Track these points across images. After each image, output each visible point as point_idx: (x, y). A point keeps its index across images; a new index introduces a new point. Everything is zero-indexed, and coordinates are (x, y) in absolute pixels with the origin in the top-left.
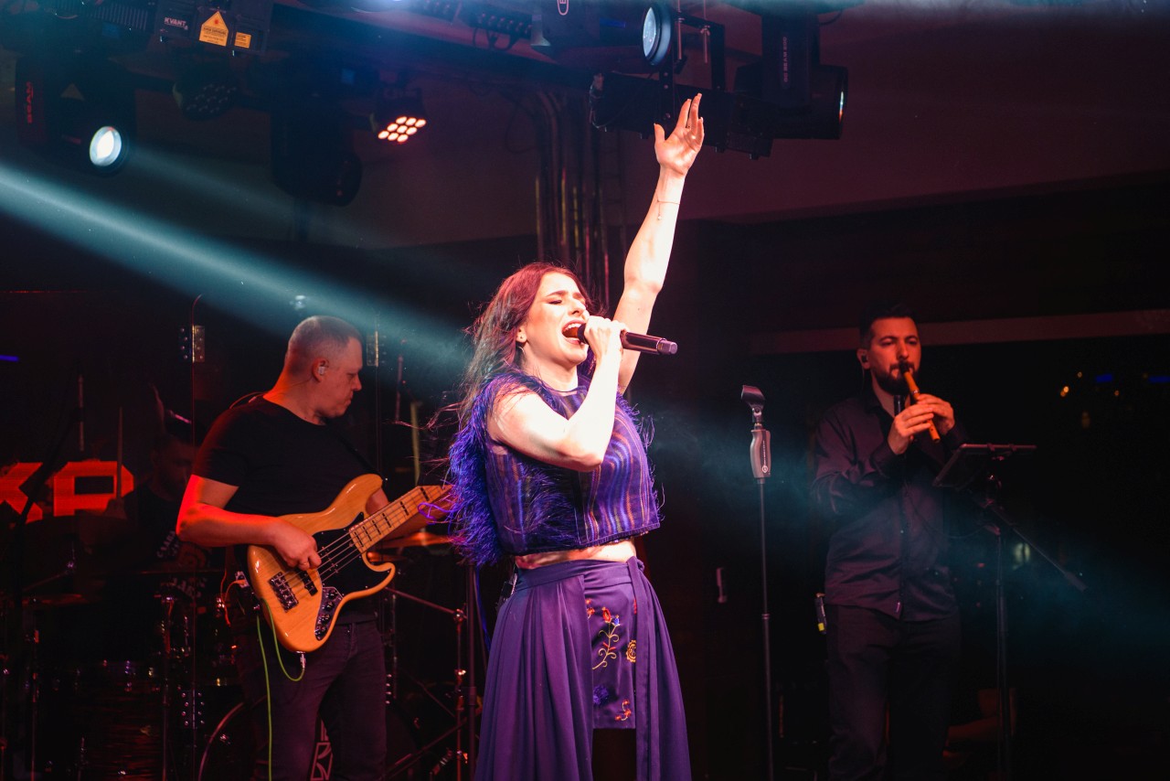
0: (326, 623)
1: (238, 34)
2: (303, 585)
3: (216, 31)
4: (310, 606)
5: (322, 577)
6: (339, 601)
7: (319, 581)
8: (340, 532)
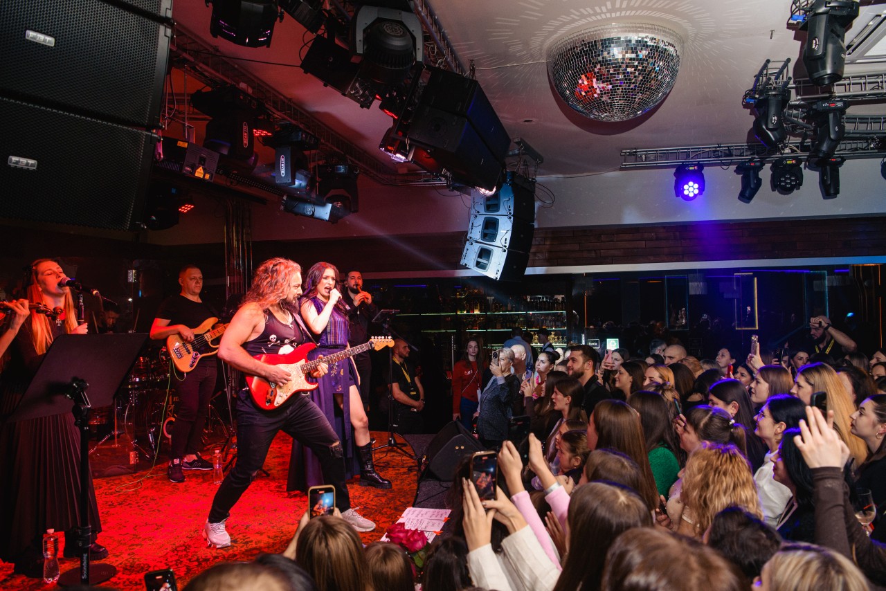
1: (206, 174)
2: (185, 350)
3: (200, 173)
4: (188, 359)
5: (193, 348)
7: (191, 350)
8: (201, 335)
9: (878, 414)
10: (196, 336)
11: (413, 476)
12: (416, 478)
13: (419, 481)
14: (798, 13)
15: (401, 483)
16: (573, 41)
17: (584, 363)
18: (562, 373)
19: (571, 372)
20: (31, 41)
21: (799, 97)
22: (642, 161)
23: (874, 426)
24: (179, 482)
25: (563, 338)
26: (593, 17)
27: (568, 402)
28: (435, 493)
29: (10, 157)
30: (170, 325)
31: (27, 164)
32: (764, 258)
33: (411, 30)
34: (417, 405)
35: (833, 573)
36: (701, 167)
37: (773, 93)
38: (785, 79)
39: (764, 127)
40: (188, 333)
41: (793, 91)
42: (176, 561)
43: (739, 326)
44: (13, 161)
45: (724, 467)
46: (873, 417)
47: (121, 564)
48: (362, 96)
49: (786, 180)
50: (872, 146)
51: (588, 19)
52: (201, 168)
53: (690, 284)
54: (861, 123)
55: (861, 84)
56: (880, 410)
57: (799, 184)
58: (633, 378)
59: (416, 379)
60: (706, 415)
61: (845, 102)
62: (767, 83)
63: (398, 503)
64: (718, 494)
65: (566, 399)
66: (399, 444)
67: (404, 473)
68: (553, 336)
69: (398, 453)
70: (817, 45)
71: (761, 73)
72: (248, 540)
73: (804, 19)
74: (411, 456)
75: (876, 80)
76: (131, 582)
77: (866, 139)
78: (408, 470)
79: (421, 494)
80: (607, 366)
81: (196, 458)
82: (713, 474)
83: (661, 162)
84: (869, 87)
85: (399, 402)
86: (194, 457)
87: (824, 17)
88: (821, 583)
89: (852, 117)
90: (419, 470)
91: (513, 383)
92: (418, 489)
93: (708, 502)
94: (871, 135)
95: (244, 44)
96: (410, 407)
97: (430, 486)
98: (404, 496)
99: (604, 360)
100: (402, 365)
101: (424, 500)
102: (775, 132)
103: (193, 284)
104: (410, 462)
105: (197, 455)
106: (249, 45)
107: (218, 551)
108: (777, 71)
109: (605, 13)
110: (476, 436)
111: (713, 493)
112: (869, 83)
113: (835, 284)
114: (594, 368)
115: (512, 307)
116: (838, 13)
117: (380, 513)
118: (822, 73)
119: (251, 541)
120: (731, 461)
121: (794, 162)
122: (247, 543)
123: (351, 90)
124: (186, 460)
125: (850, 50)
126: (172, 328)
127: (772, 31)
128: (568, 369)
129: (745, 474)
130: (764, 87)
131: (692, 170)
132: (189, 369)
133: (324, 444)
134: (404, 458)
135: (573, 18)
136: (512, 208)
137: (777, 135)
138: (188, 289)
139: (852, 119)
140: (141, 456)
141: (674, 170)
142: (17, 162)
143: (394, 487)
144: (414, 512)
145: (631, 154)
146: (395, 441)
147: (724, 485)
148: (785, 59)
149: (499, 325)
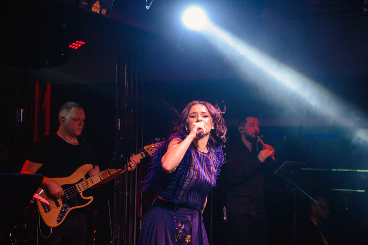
0: (61, 217)
1: (103, 9)
2: (54, 203)
3: (97, 8)
4: (56, 211)
5: (63, 201)
6: (68, 210)
7: (61, 202)
8: (73, 185)
52: (98, 2)
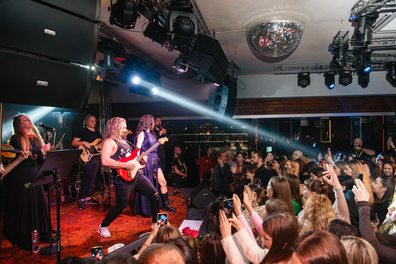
7: (89, 153)
8: (94, 146)
9: (382, 183)
10: (91, 146)
11: (185, 207)
12: (186, 207)
13: (188, 209)
14: (353, 15)
15: (180, 209)
16: (258, 23)
17: (258, 159)
18: (249, 162)
19: (253, 163)
20: (46, 34)
21: (352, 47)
22: (284, 71)
23: (381, 188)
24: (84, 209)
25: (246, 145)
26: (267, 13)
27: (253, 176)
28: (195, 214)
29: (38, 81)
30: (80, 141)
31: (44, 84)
32: (335, 113)
33: (193, 21)
34: (184, 175)
35: (362, 247)
36: (309, 74)
37: (342, 45)
38: (347, 40)
39: (337, 60)
40: (88, 145)
41: (350, 44)
42: (88, 243)
43: (322, 141)
44: (39, 83)
45: (322, 204)
46: (381, 185)
47: (64, 245)
48: (169, 47)
49: (345, 80)
50: (382, 66)
51: (265, 14)
52: (99, 76)
53: (301, 121)
54: (377, 56)
55: (378, 41)
56: (383, 182)
57: (350, 82)
58: (280, 165)
59: (184, 164)
60: (312, 182)
61: (371, 49)
62: (339, 41)
63: (180, 218)
64: (320, 215)
65: (252, 174)
66: (178, 192)
67: (181, 205)
68: (241, 144)
69: (177, 196)
70: (361, 30)
71: (336, 36)
72: (118, 234)
73: (356, 18)
74: (183, 198)
75: (385, 40)
76: (70, 252)
77: (379, 64)
78: (183, 204)
79: (189, 214)
80: (268, 160)
81: (90, 199)
82: (318, 207)
83: (291, 71)
84: (382, 43)
85: (177, 174)
86: (90, 198)
87: (364, 18)
88: (358, 252)
89: (374, 54)
90: (187, 204)
91: (227, 167)
92: (188, 212)
93: (316, 218)
94: (382, 62)
95: (124, 28)
96: (181, 176)
97: (192, 211)
98: (182, 215)
99: (267, 158)
100: (178, 158)
101: (191, 217)
102: (342, 62)
103: (91, 123)
104: (183, 200)
105: (91, 198)
106: (126, 28)
107: (106, 239)
108: (343, 35)
109: (272, 12)
110: (211, 189)
111: (318, 214)
112: (382, 41)
113: (364, 123)
114: (263, 160)
115: (224, 132)
116: (370, 16)
117: (172, 222)
118: (363, 41)
119: (119, 235)
120: (324, 201)
121: (349, 72)
122: (117, 235)
123: (165, 45)
124: (86, 200)
125: (374, 28)
126: (81, 142)
127: (342, 20)
128: (252, 161)
129: (330, 206)
130: (338, 43)
131: (305, 75)
132: (87, 161)
133: (152, 194)
134: (181, 199)
135: (257, 13)
136: (228, 91)
137: (343, 63)
138: (89, 125)
139: (374, 55)
140: (66, 198)
141: (297, 75)
142: (40, 83)
143: (177, 211)
144: (187, 222)
145: (279, 68)
146: (176, 191)
147: (322, 211)
148: (347, 31)
149: (218, 139)
